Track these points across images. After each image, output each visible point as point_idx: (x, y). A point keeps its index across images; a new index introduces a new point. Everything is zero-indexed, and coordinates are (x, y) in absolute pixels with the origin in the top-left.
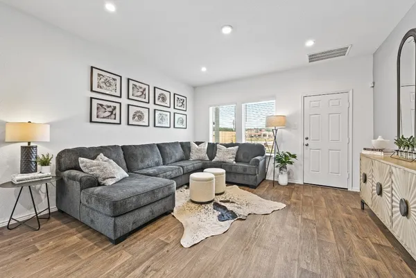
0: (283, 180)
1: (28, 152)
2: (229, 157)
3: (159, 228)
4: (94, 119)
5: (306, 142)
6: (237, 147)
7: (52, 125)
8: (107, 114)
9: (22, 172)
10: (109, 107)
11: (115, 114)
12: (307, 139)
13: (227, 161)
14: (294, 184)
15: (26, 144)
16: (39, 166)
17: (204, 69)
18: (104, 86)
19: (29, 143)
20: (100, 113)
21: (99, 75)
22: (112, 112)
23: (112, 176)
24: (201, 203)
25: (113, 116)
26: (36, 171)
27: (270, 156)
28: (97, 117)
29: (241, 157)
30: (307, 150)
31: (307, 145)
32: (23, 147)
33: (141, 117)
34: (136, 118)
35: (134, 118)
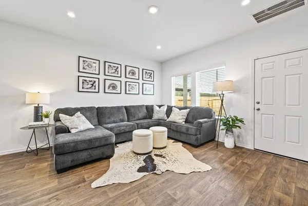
0: (229, 142)
1: (37, 109)
2: (179, 118)
3: (93, 168)
4: (81, 89)
5: (257, 106)
6: (188, 110)
7: (51, 94)
8: (90, 86)
9: (34, 121)
10: (90, 81)
11: (95, 86)
12: (258, 103)
13: (177, 121)
14: (243, 148)
15: (37, 105)
16: (43, 118)
17: (159, 47)
18: (88, 68)
19: (38, 104)
20: (84, 86)
21: (84, 61)
22: (93, 85)
23: (76, 127)
24: (138, 154)
25: (94, 87)
26: (42, 120)
27: (218, 119)
28: (83, 88)
29: (190, 119)
30: (258, 115)
31: (258, 109)
32: (35, 107)
33: (114, 87)
34: (111, 88)
35: (109, 88)
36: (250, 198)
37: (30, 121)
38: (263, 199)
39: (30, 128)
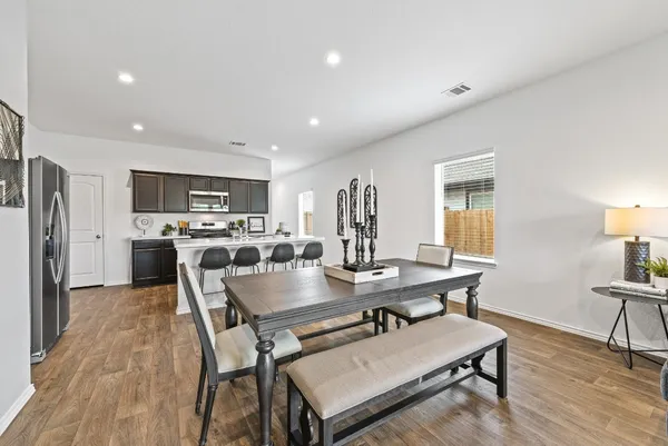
1: (634, 250)
9: (626, 280)
15: (632, 239)
16: (652, 275)
19: (637, 238)
26: (647, 280)
32: (627, 243)
37: (615, 277)
39: (614, 294)
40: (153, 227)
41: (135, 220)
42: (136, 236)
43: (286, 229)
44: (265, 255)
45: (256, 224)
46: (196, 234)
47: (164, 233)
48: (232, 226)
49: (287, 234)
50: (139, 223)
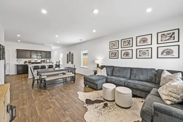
20: (112, 55)
22: (115, 54)
33: (127, 54)
34: (125, 55)
35: (124, 55)
36: (38, 116)
38: (33, 120)
40: (22, 62)
41: (17, 60)
42: (17, 63)
43: (53, 62)
44: (47, 67)
45: (48, 61)
46: (33, 63)
47: (25, 63)
48: (42, 61)
49: (53, 63)
50: (18, 61)
